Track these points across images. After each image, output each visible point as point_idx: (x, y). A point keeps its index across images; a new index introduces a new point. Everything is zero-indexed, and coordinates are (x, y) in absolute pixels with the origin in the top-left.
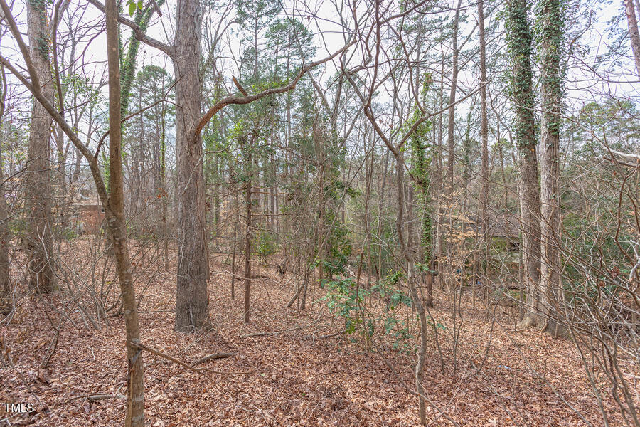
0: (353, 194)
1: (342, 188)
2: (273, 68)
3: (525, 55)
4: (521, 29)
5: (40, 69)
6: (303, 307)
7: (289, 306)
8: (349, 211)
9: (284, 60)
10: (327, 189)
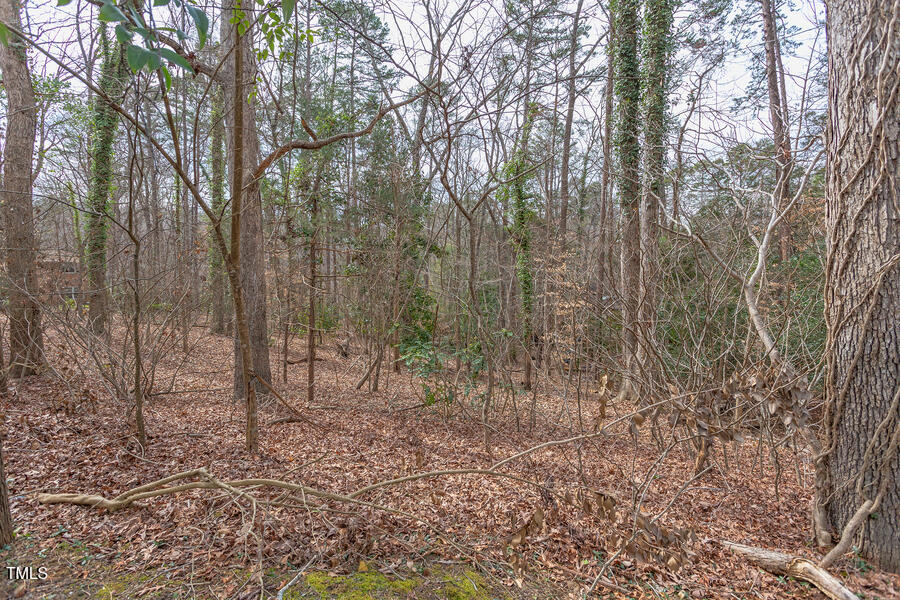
0: (440, 253)
1: (424, 244)
2: (330, 71)
3: (631, 99)
4: (629, 69)
5: (16, 73)
6: (375, 389)
7: (359, 388)
8: (432, 273)
9: (347, 62)
10: (405, 246)
